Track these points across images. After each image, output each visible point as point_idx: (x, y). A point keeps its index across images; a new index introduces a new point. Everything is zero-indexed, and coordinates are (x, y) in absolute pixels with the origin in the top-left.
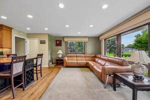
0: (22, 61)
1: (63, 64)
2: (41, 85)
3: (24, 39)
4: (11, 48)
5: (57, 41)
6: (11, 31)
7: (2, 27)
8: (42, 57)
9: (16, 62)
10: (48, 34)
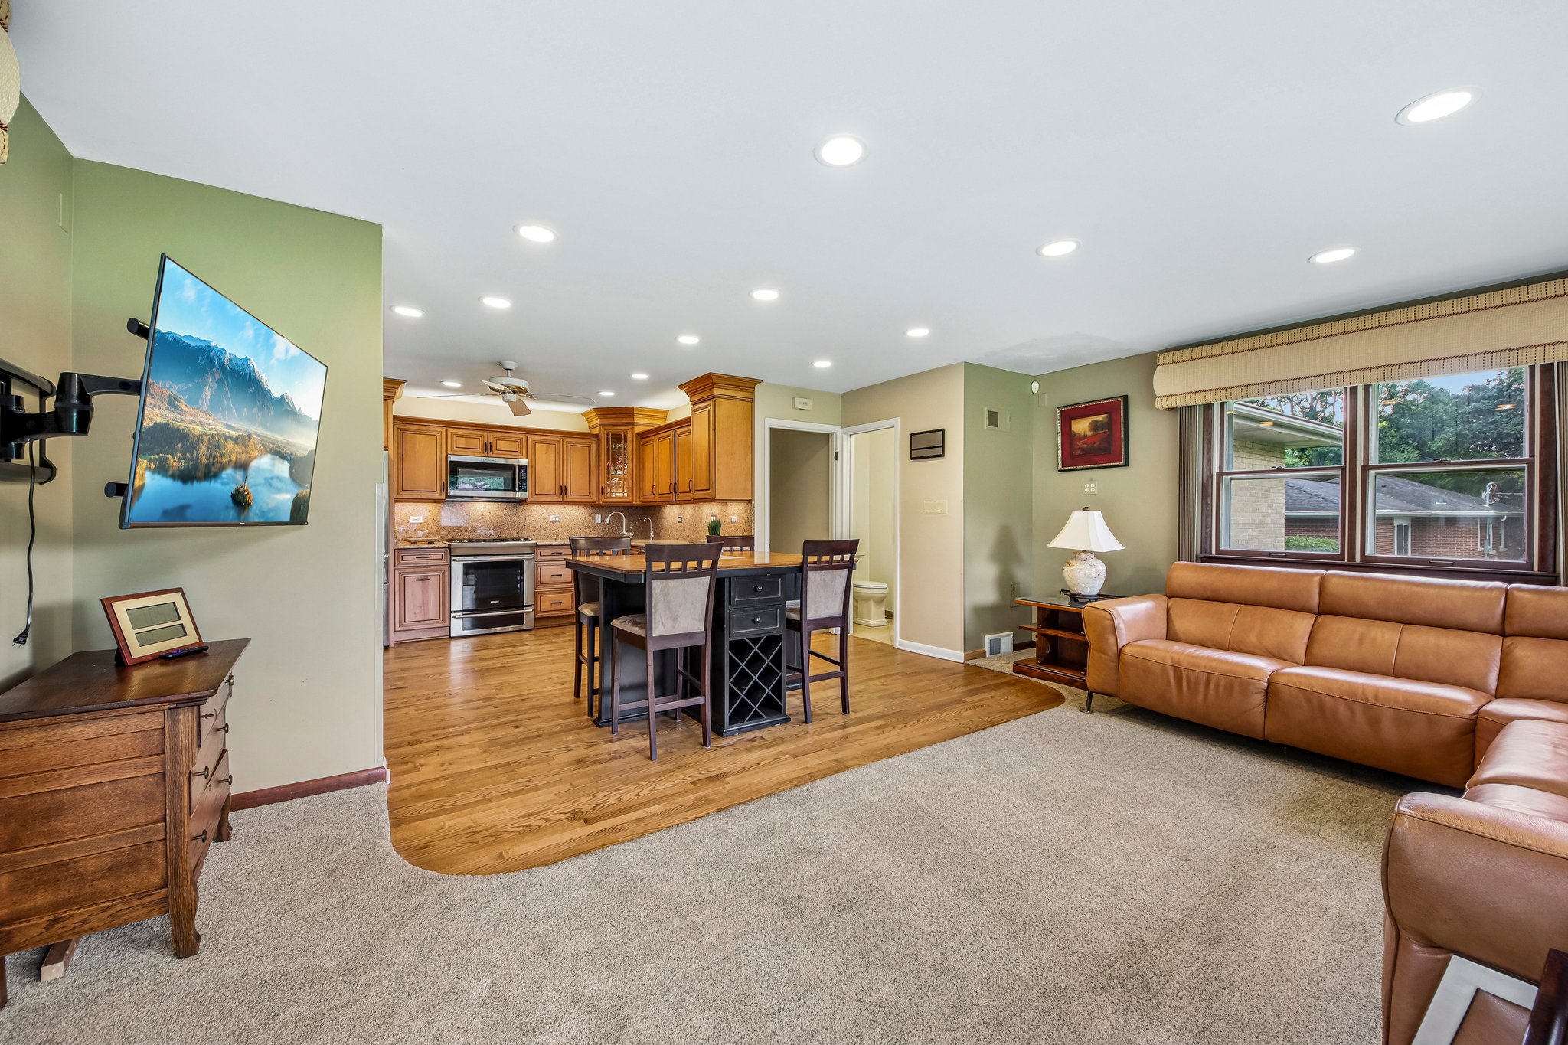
0: (698, 573)
1: (1081, 665)
2: (795, 756)
3: (826, 437)
4: (749, 502)
5: (1069, 414)
6: (752, 401)
7: (711, 386)
8: (851, 566)
9: (667, 575)
10: (968, 366)
